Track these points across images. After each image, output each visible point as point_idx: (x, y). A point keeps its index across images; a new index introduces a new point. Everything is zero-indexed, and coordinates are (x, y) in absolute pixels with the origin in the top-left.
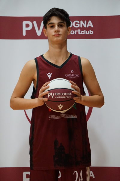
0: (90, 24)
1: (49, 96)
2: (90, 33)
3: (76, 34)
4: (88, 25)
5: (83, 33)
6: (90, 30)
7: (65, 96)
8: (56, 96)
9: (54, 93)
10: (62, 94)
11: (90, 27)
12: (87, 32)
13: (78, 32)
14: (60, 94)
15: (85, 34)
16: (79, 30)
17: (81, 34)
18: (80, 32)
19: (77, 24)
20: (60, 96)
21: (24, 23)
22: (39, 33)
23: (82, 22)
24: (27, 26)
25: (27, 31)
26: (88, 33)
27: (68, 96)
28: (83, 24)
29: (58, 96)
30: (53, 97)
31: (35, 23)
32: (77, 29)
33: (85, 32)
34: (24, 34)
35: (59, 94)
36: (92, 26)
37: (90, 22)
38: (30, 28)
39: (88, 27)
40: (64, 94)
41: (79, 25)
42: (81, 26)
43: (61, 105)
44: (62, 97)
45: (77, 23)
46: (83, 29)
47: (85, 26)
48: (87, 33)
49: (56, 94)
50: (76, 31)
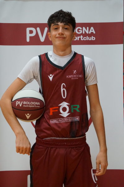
0: (92, 30)
1: (17, 105)
2: (93, 39)
3: (78, 40)
4: (91, 31)
5: (85, 39)
6: (92, 37)
7: (33, 105)
8: (24, 105)
9: (22, 102)
10: (30, 103)
11: (92, 33)
12: (89, 38)
13: (80, 38)
14: (29, 103)
15: (87, 40)
16: (82, 36)
17: (84, 40)
18: (83, 38)
19: (79, 31)
20: (28, 105)
21: (28, 29)
22: (42, 39)
23: (84, 28)
24: (31, 32)
25: (30, 37)
26: (91, 39)
27: (36, 105)
28: (85, 30)
29: (26, 105)
30: (21, 106)
31: (38, 29)
32: (80, 35)
33: (87, 38)
34: (28, 40)
35: (27, 103)
36: (94, 33)
37: (92, 28)
38: (34, 34)
39: (90, 33)
40: (32, 103)
41: (81, 31)
42: (84, 33)
43: (28, 114)
44: (30, 106)
45: (79, 29)
46: (85, 35)
47: (87, 32)
48: (89, 40)
49: (25, 103)
50: (78, 37)
